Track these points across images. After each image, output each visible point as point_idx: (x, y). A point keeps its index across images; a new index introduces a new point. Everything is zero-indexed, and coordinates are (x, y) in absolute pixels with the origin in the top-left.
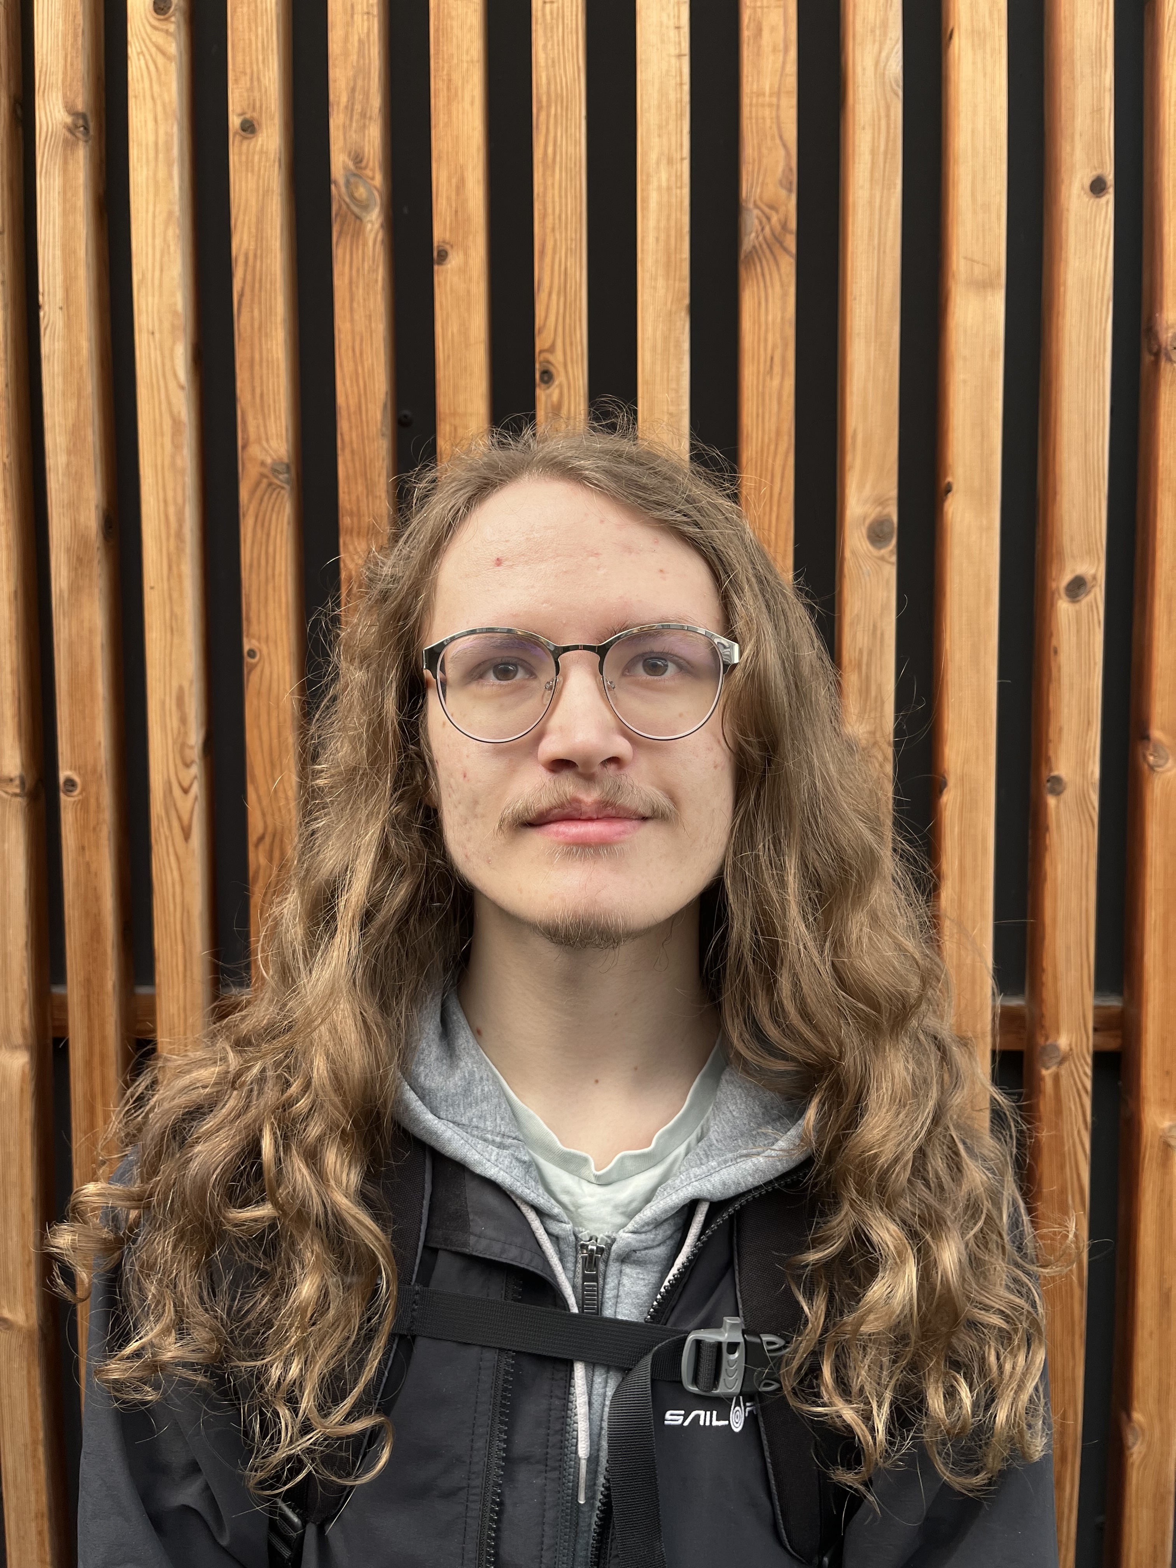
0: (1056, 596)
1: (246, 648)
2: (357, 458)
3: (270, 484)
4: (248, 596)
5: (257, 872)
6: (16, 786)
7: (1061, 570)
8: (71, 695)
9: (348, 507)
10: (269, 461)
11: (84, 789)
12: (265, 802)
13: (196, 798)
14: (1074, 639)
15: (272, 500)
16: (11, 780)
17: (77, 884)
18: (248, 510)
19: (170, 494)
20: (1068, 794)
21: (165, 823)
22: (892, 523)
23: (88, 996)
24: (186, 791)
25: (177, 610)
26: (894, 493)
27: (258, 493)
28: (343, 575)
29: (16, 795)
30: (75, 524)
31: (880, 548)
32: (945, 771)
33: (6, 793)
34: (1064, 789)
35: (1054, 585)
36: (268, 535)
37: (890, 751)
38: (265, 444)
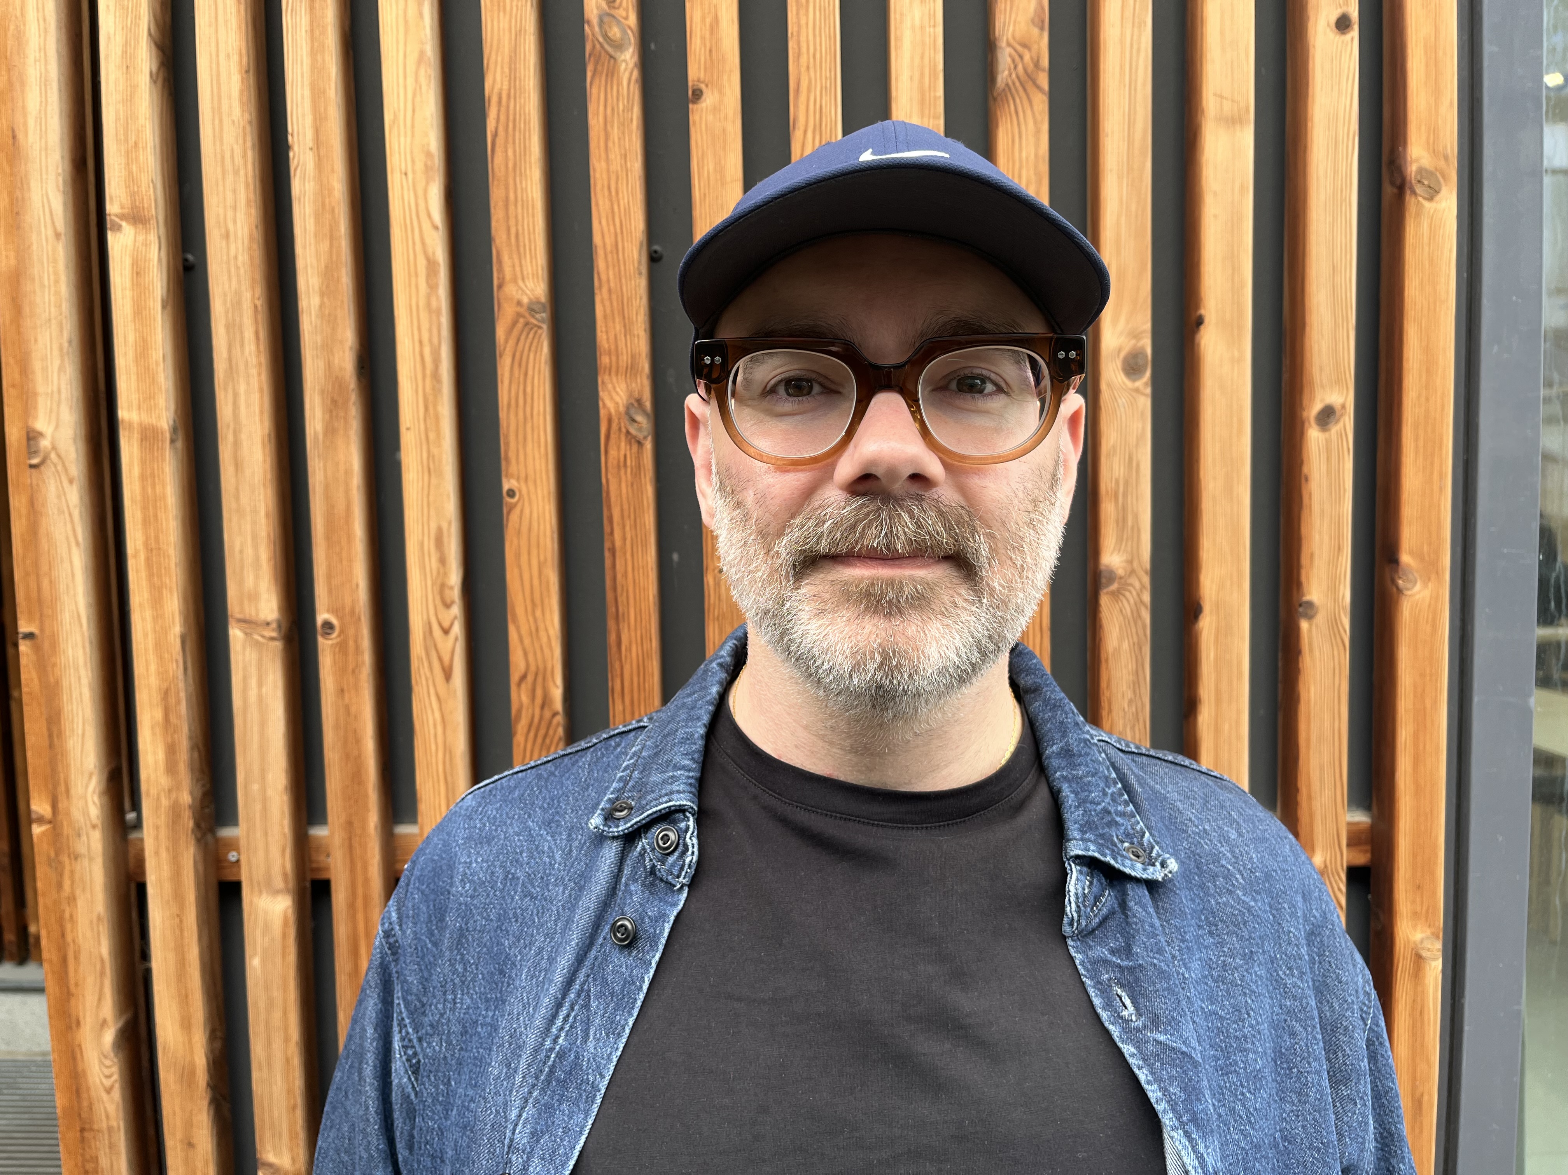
0: (1306, 424)
1: (506, 487)
2: (614, 297)
3: (527, 324)
4: (507, 436)
5: (519, 711)
6: (273, 630)
7: (1312, 399)
8: (328, 538)
9: (606, 346)
10: (525, 300)
11: (342, 631)
12: (527, 641)
13: (456, 639)
14: (1324, 468)
15: (529, 341)
16: (268, 624)
17: (337, 727)
18: (505, 349)
19: (425, 336)
20: (1321, 618)
21: (426, 664)
22: (1147, 356)
23: (350, 839)
24: (446, 632)
25: (435, 450)
26: (1148, 326)
27: (516, 332)
28: (603, 413)
29: (272, 639)
30: (329, 365)
31: (1134, 381)
32: (1200, 598)
33: (263, 637)
34: (1316, 613)
35: (1305, 414)
36: (526, 374)
37: (1147, 580)
38: (521, 284)
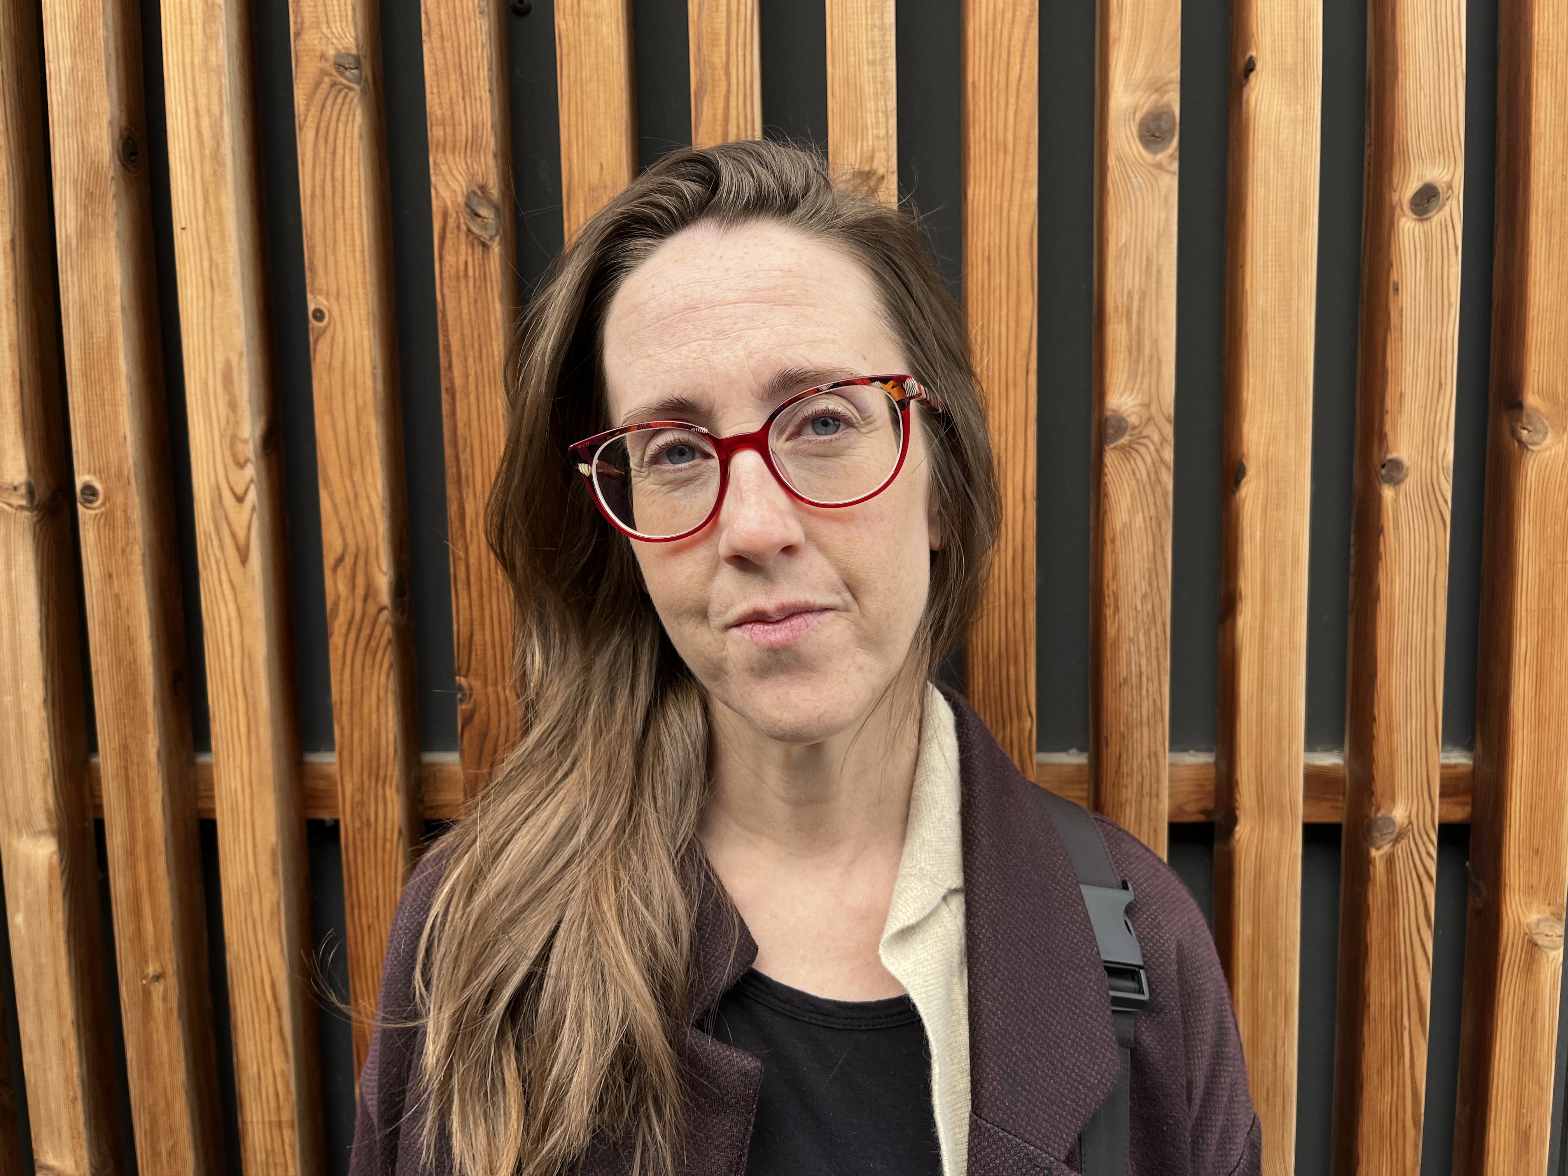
0: (1398, 211)
1: (311, 307)
2: (448, 44)
3: (334, 84)
4: (311, 238)
5: (336, 604)
6: (22, 496)
7: (1405, 175)
8: (85, 375)
9: (439, 113)
10: (331, 52)
11: (107, 499)
12: (343, 512)
13: (254, 509)
14: (1421, 272)
15: (337, 107)
16: (15, 489)
17: (105, 623)
18: (305, 119)
19: (203, 102)
20: (1410, 483)
21: (216, 542)
22: (1174, 117)
23: (126, 768)
24: (240, 499)
25: (218, 258)
26: (1176, 74)
27: (319, 97)
28: (435, 204)
29: (21, 508)
30: (83, 147)
31: (1156, 153)
32: (1243, 455)
33: (9, 505)
34: (1406, 476)
35: (1395, 198)
36: (334, 153)
37: (1169, 430)
38: (325, 29)
